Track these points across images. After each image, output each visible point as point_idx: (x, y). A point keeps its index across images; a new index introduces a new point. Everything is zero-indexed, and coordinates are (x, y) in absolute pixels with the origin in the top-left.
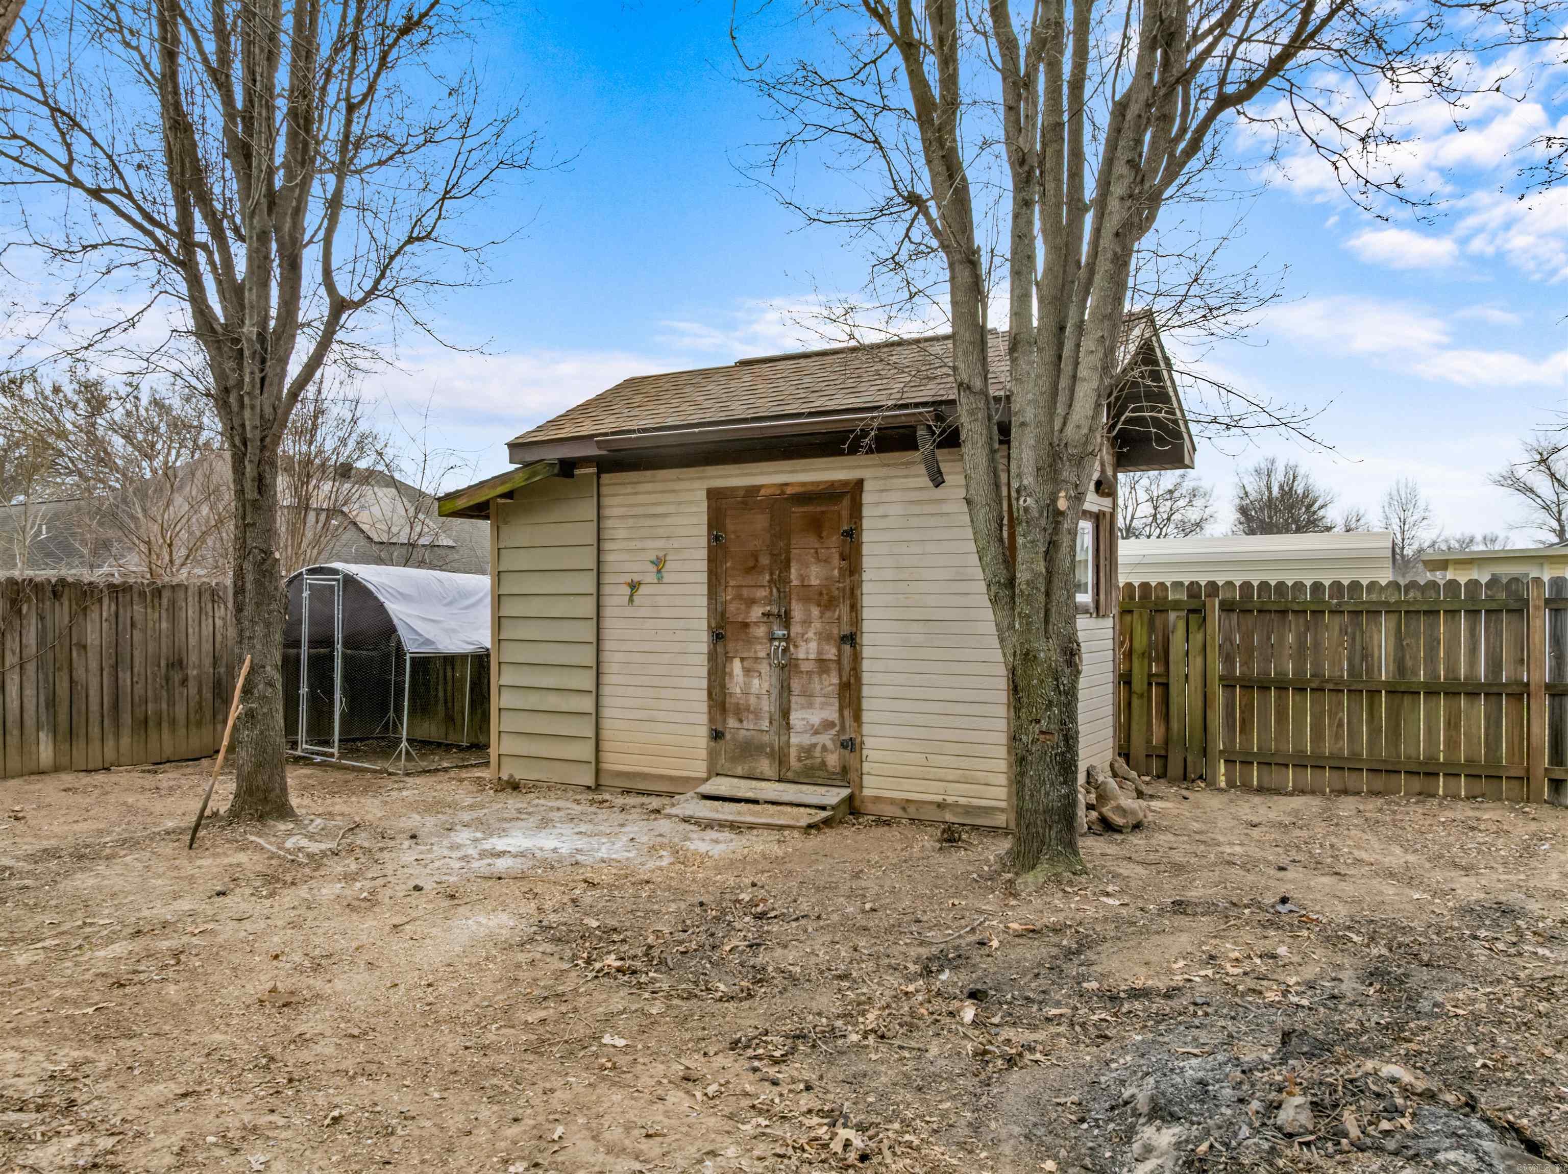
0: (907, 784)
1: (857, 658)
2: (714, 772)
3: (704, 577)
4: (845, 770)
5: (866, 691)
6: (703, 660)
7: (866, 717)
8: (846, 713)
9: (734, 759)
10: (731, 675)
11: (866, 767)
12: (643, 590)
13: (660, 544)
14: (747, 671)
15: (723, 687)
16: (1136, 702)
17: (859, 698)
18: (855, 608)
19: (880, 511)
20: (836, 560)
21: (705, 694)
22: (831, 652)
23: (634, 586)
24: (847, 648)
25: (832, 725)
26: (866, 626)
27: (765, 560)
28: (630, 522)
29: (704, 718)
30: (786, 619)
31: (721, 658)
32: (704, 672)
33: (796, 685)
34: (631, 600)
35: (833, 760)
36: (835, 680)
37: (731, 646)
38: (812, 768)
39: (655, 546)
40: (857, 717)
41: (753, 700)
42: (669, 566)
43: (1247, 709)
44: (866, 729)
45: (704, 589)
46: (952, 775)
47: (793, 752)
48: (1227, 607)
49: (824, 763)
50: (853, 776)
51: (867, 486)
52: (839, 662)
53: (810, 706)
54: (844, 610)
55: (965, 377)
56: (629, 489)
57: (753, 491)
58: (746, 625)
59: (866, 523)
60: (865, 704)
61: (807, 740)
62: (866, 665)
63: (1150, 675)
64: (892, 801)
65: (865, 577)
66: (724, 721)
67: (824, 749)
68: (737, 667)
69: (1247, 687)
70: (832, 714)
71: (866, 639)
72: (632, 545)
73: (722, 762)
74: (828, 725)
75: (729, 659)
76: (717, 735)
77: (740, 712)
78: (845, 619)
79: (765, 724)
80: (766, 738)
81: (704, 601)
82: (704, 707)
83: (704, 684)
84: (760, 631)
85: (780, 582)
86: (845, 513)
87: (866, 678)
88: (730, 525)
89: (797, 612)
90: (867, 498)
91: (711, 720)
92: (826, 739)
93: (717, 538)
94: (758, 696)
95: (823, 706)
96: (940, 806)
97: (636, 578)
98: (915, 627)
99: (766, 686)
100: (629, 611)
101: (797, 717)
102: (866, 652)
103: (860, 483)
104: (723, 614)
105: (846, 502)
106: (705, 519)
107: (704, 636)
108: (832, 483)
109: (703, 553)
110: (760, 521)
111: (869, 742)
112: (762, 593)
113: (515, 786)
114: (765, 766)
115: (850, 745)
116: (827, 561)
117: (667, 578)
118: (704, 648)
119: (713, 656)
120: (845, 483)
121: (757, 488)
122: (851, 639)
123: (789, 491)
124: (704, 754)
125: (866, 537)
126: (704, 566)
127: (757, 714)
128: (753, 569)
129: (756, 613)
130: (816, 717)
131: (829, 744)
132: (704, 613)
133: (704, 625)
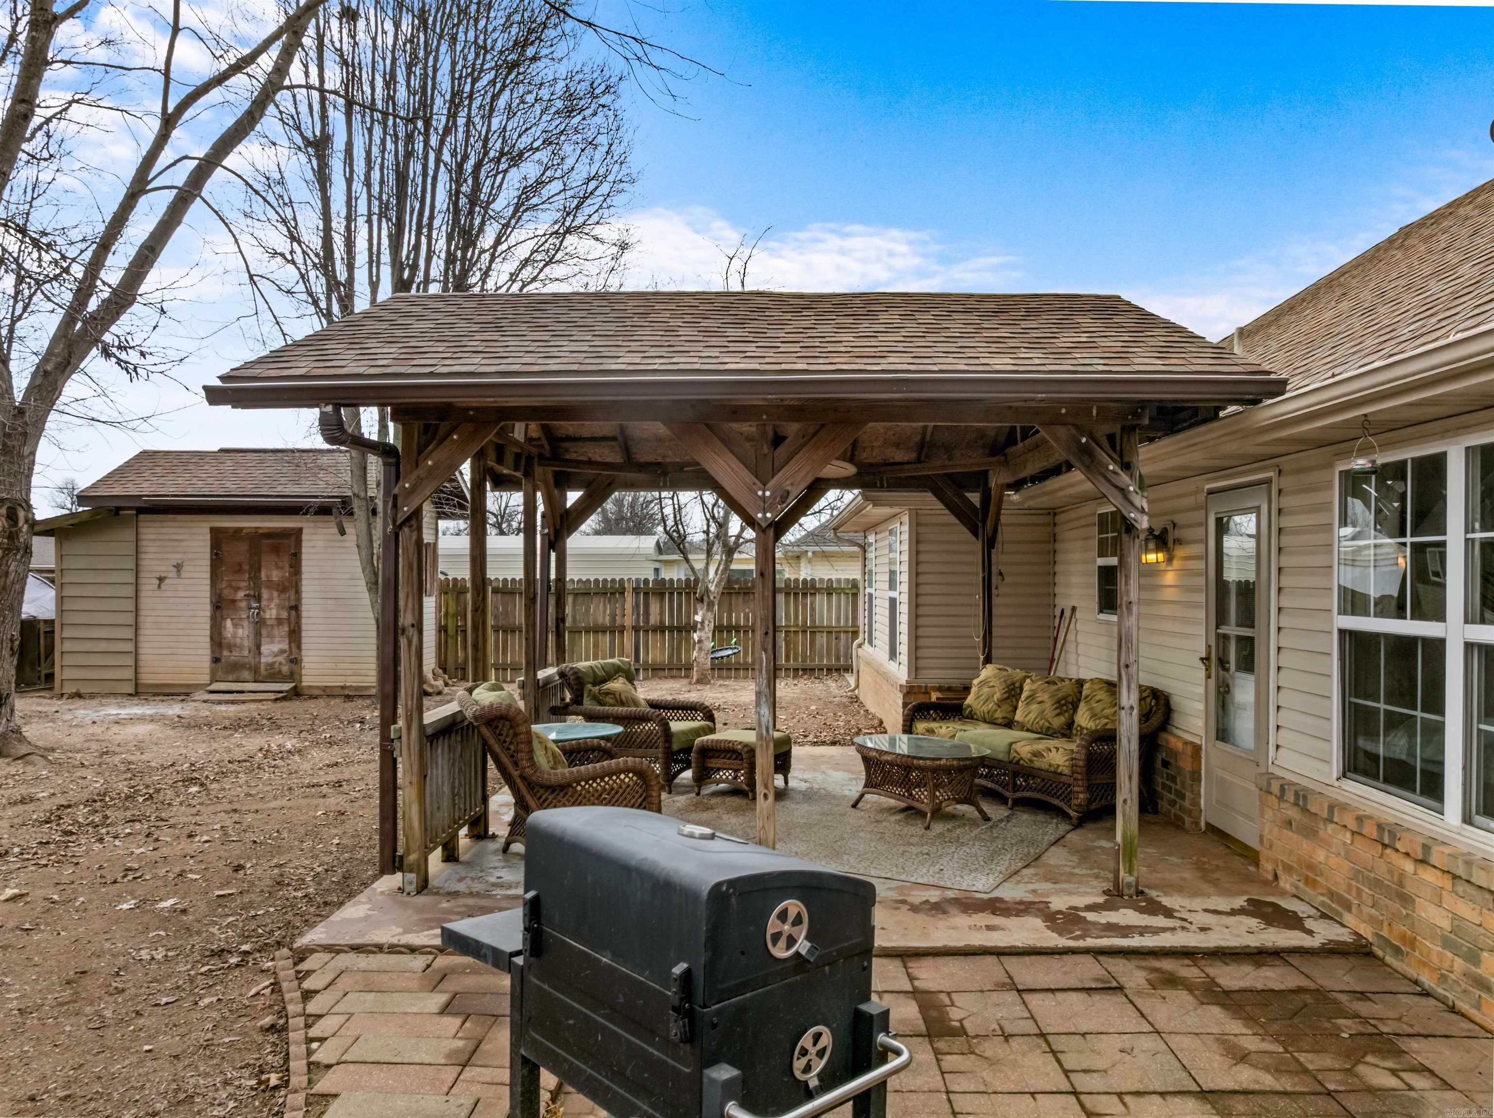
0: (326, 678)
1: (299, 617)
2: (214, 680)
3: (208, 575)
4: (292, 674)
5: (303, 634)
6: (208, 620)
7: (303, 646)
8: (293, 645)
9: (227, 672)
10: (225, 627)
11: (303, 672)
12: (167, 581)
13: (179, 556)
14: (235, 625)
15: (220, 634)
16: (450, 641)
17: (300, 637)
18: (298, 592)
19: (311, 544)
20: (287, 568)
21: (208, 639)
22: (284, 615)
23: (161, 579)
24: (293, 613)
25: (284, 651)
26: (304, 601)
27: (246, 567)
28: (158, 543)
29: (208, 652)
30: (259, 599)
31: (219, 619)
32: (208, 626)
33: (264, 632)
34: (159, 586)
35: (285, 669)
36: (286, 629)
37: (225, 612)
38: (274, 674)
39: (176, 558)
40: (299, 647)
41: (238, 641)
42: (185, 568)
43: (505, 641)
44: (303, 653)
45: (209, 582)
46: (349, 672)
47: (262, 667)
48: (496, 591)
49: (280, 671)
50: (296, 676)
51: (304, 531)
52: (289, 619)
53: (272, 642)
54: (292, 593)
55: (356, 491)
56: (158, 524)
57: (238, 530)
58: (234, 601)
59: (304, 550)
60: (303, 640)
61: (270, 660)
62: (303, 621)
63: (457, 626)
64: (318, 688)
65: (303, 576)
66: (221, 653)
67: (280, 664)
68: (229, 623)
69: (505, 631)
70: (285, 646)
71: (304, 608)
72: (160, 556)
73: (220, 674)
74: (282, 652)
75: (223, 619)
76: (216, 660)
77: (230, 648)
78: (292, 598)
79: (246, 653)
80: (246, 660)
81: (208, 588)
82: (208, 645)
83: (208, 633)
84: (243, 604)
85: (255, 578)
86: (293, 544)
87: (304, 627)
88: (225, 547)
89: (265, 594)
90: (305, 537)
91: (213, 652)
92: (281, 659)
93: (216, 554)
94: (242, 638)
95: (280, 642)
96: (343, 688)
97: (163, 575)
98: (330, 602)
99: (246, 633)
100: (157, 593)
101: (264, 649)
102: (304, 614)
103: (300, 530)
104: (220, 595)
105: (293, 539)
106: (209, 543)
107: (208, 607)
108: (285, 529)
109: (208, 562)
110: (243, 547)
111: (305, 659)
112: (243, 584)
113: (79, 695)
114: (246, 675)
115: (295, 661)
116: (282, 568)
117: (183, 575)
118: (208, 614)
119: (213, 618)
120: (293, 529)
121: (242, 529)
122: (296, 608)
123: (261, 531)
124: (208, 671)
125: (304, 557)
126: (208, 569)
127: (241, 647)
128: (239, 570)
129: (241, 594)
130: (275, 648)
131: (283, 661)
132: (208, 594)
133: (208, 600)
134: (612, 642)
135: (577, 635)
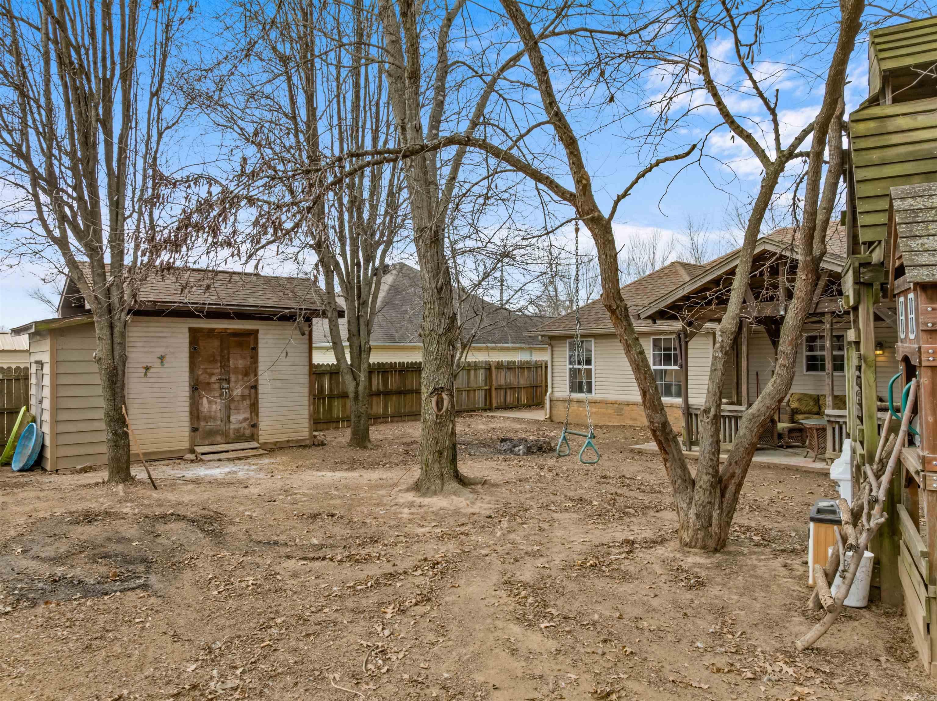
0: (275, 437)
1: (257, 393)
2: (196, 445)
3: (187, 364)
4: (252, 435)
5: (259, 406)
6: (189, 399)
7: (260, 414)
8: (253, 414)
9: (203, 438)
10: (202, 404)
11: (260, 433)
12: (152, 370)
13: (162, 350)
14: (210, 402)
15: (198, 410)
17: (257, 408)
18: (256, 376)
19: (264, 341)
20: (249, 359)
21: (187, 414)
22: (247, 392)
23: (147, 368)
24: (253, 391)
25: (247, 419)
26: (260, 382)
27: (219, 358)
28: (145, 339)
29: (188, 424)
30: (228, 381)
31: (197, 398)
32: (187, 404)
33: (232, 406)
34: (146, 374)
35: (248, 432)
36: (249, 403)
37: (201, 393)
38: (240, 436)
39: (160, 351)
40: (257, 415)
41: (213, 413)
42: (167, 359)
44: (260, 419)
45: (189, 370)
46: (291, 430)
47: (231, 432)
49: (244, 434)
50: (255, 437)
51: (261, 332)
52: (250, 396)
53: (238, 413)
54: (251, 377)
56: (144, 324)
57: (212, 330)
58: (209, 384)
59: (260, 345)
60: (260, 410)
61: (237, 426)
62: (260, 396)
64: (271, 443)
65: (258, 364)
66: (199, 424)
67: (244, 428)
68: (205, 400)
70: (247, 415)
71: (260, 387)
72: (146, 350)
73: (198, 440)
74: (246, 419)
75: (201, 397)
76: (195, 430)
77: (207, 419)
78: (252, 380)
79: (219, 422)
80: (219, 428)
81: (187, 374)
83: (188, 409)
84: (217, 386)
85: (224, 366)
86: (252, 342)
88: (201, 343)
89: (233, 378)
90: (260, 336)
91: (192, 424)
92: (245, 425)
93: (195, 348)
94: (215, 412)
95: (244, 413)
96: (288, 441)
97: (149, 365)
98: (278, 382)
99: (219, 407)
100: (145, 380)
101: (233, 418)
102: (260, 391)
103: (257, 331)
104: (197, 380)
105: (252, 337)
106: (187, 340)
107: (187, 389)
108: (248, 330)
109: (187, 355)
110: (216, 343)
111: (261, 424)
112: (218, 371)
114: (219, 439)
115: (254, 426)
116: (245, 358)
117: (166, 365)
118: (187, 394)
119: (192, 397)
120: (252, 330)
121: (214, 329)
122: (255, 387)
123: (229, 331)
124: (187, 439)
125: (259, 350)
126: (187, 360)
127: (215, 419)
128: (214, 361)
129: (214, 379)
130: (241, 417)
131: (246, 427)
132: (187, 379)
133: (187, 384)
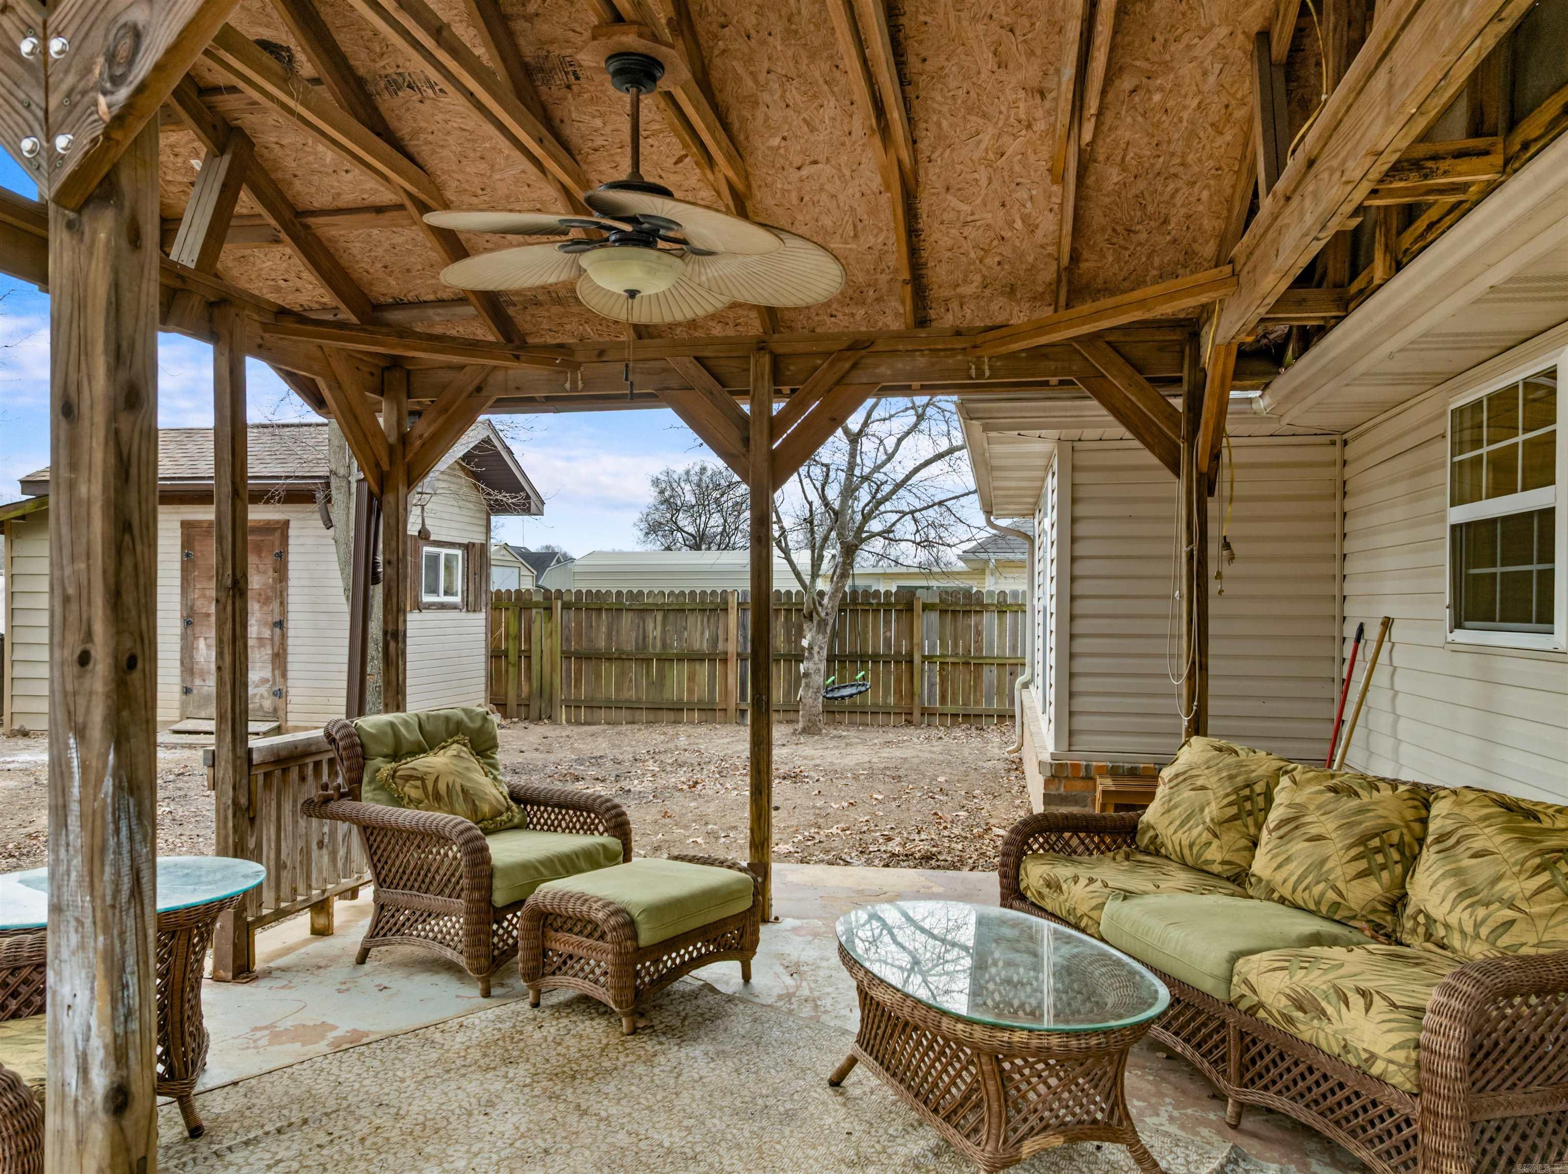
0: (315, 717)
1: (284, 637)
2: (185, 717)
3: (178, 582)
4: (275, 710)
5: (290, 658)
6: (177, 639)
7: (290, 675)
8: (277, 672)
9: (199, 707)
10: (197, 649)
11: (290, 707)
14: (209, 647)
15: (192, 657)
16: (511, 669)
17: (285, 663)
18: (283, 604)
19: (300, 541)
20: (271, 572)
21: (178, 663)
22: (267, 633)
24: (277, 630)
25: (267, 681)
26: (291, 616)
29: (178, 680)
31: (190, 638)
32: (178, 648)
35: (267, 704)
36: (269, 652)
37: (197, 629)
38: (253, 710)
40: (284, 675)
41: (212, 666)
43: (579, 672)
44: (290, 683)
45: (179, 590)
48: (566, 606)
49: (261, 706)
50: (281, 713)
51: (292, 524)
52: (272, 639)
53: (252, 669)
54: (275, 605)
55: (333, 467)
58: (208, 615)
59: (291, 549)
60: (289, 667)
61: (250, 691)
62: (290, 641)
63: (520, 651)
65: (290, 583)
66: (190, 681)
67: (262, 696)
68: (200, 643)
69: (579, 658)
70: (268, 674)
71: (290, 624)
73: (188, 709)
74: (264, 681)
75: (196, 638)
76: (187, 691)
77: (200, 674)
78: (277, 611)
81: (178, 598)
82: (178, 671)
83: (178, 656)
86: (277, 543)
87: (290, 650)
88: (198, 547)
90: (291, 532)
91: (183, 681)
92: (262, 690)
93: (188, 555)
95: (261, 669)
98: (322, 616)
102: (291, 633)
103: (287, 522)
104: (192, 608)
105: (278, 534)
106: (179, 542)
107: (178, 623)
108: (269, 522)
109: (178, 566)
111: (291, 691)
113: (25, 734)
115: (279, 694)
116: (265, 572)
118: (178, 631)
119: (184, 637)
120: (277, 522)
122: (280, 624)
124: (177, 704)
125: (291, 558)
126: (178, 574)
128: (213, 577)
130: (256, 676)
131: (265, 694)
132: (178, 607)
133: (178, 614)
134: (712, 676)
135: (667, 664)
